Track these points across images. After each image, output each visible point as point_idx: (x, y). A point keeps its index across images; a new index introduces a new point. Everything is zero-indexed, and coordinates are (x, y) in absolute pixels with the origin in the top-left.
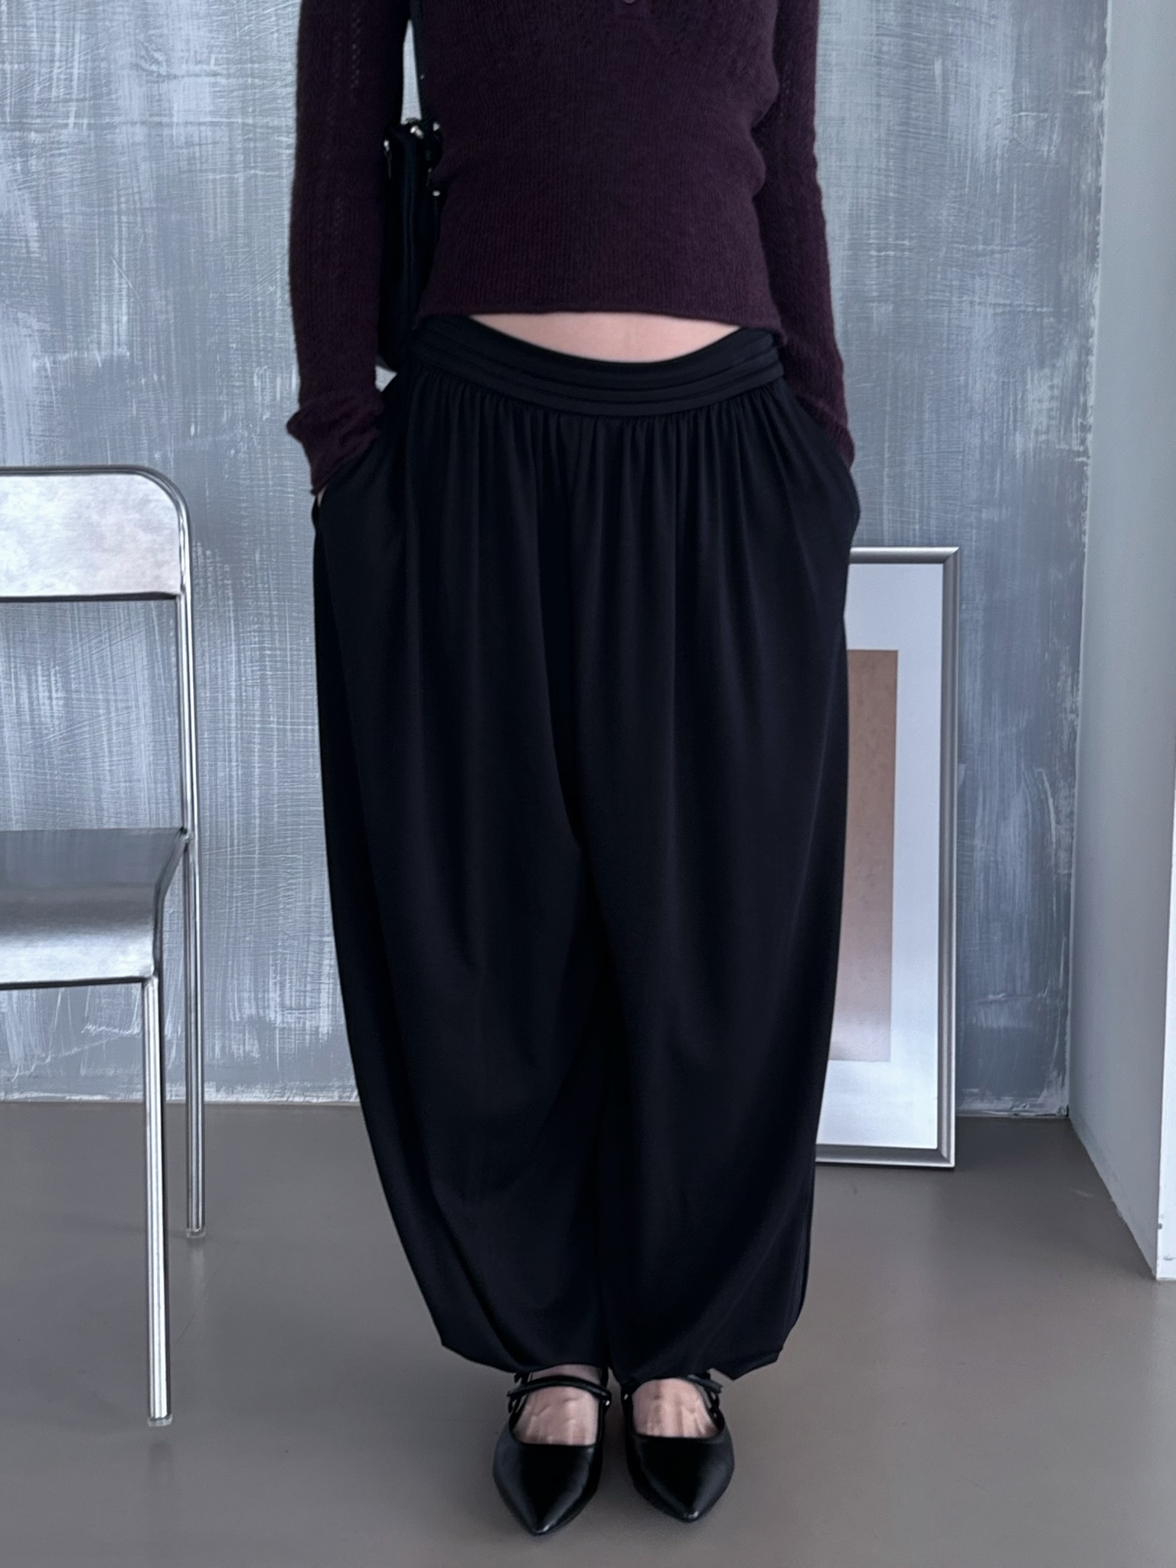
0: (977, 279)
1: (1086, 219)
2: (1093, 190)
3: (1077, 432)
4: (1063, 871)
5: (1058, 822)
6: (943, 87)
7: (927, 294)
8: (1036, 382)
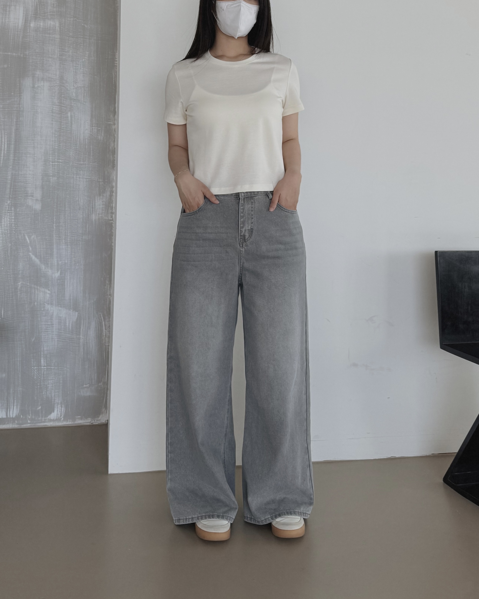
0: (81, 171)
1: (112, 156)
2: (113, 148)
3: (110, 214)
4: (107, 344)
5: (105, 329)
6: (71, 120)
7: (67, 175)
8: (98, 200)
